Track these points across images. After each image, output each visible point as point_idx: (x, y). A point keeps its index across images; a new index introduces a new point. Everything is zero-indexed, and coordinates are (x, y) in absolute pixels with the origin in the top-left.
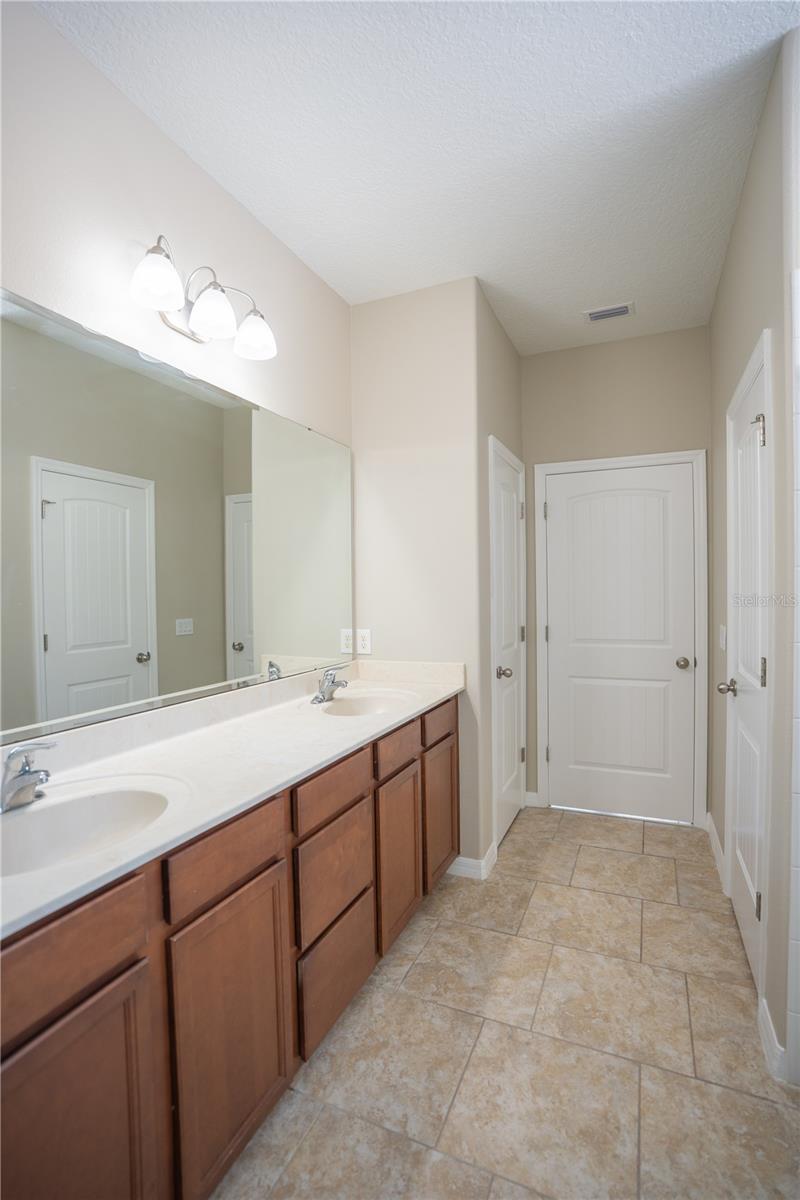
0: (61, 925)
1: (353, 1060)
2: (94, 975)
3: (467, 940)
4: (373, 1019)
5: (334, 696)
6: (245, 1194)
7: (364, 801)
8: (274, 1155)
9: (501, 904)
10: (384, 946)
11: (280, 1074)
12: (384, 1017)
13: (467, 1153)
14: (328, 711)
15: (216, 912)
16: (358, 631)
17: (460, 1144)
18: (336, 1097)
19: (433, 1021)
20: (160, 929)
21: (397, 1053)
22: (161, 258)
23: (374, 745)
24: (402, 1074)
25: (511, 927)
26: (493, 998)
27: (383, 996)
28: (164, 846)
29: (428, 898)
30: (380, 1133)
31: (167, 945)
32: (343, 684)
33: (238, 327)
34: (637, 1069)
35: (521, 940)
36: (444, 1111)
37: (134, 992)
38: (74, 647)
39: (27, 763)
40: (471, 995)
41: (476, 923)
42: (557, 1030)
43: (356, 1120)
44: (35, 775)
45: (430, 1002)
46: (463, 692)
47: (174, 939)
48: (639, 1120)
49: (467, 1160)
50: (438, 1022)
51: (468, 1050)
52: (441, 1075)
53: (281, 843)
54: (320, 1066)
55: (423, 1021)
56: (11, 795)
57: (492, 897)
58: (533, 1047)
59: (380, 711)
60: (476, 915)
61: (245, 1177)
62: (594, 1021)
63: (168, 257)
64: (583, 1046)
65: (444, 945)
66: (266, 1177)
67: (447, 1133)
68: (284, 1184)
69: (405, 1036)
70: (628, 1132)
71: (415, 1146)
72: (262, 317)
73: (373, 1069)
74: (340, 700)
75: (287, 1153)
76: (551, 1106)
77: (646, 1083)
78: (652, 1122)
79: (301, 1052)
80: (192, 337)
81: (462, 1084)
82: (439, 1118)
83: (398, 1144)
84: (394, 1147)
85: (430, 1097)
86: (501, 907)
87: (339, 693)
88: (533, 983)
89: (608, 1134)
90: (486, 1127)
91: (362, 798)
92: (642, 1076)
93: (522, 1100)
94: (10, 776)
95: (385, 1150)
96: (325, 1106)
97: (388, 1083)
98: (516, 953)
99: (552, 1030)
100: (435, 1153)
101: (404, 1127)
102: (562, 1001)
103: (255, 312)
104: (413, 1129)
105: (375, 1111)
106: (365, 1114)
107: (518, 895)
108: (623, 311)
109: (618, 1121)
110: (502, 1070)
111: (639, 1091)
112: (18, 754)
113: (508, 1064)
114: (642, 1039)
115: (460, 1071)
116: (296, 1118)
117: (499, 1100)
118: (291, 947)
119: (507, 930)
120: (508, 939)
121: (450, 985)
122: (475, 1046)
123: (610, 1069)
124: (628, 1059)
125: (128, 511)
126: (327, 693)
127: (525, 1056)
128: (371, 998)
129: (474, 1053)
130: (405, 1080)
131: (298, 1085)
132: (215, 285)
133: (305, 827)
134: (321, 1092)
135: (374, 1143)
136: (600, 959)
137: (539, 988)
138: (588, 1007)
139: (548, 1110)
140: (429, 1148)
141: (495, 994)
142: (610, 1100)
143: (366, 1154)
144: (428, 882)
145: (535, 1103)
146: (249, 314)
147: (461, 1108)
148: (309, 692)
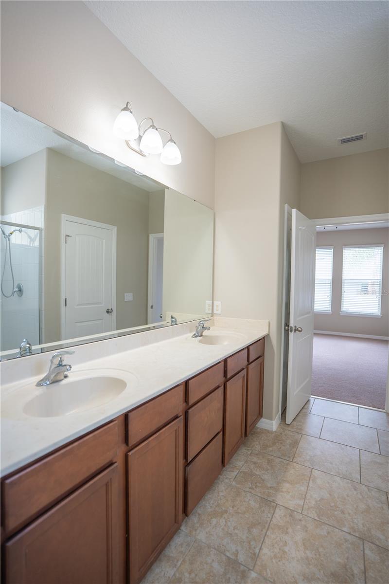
0: (79, 444)
1: (210, 517)
2: (93, 469)
3: (266, 462)
4: (219, 498)
5: (203, 334)
6: (158, 579)
7: (219, 389)
8: (171, 562)
9: (283, 444)
10: (226, 461)
11: (175, 522)
12: (225, 497)
13: (269, 575)
14: (200, 341)
15: (150, 441)
16: (215, 302)
17: (266, 571)
18: (202, 536)
19: (250, 502)
20: (123, 448)
21: (232, 517)
22: (128, 113)
23: (225, 361)
24: (235, 528)
25: (289, 457)
26: (281, 493)
27: (224, 487)
28: (127, 408)
29: (246, 438)
30: (224, 558)
31: (126, 457)
32: (209, 329)
33: (163, 147)
34: (362, 543)
35: (295, 464)
36: (257, 551)
37: (111, 479)
38: (79, 305)
39: (61, 361)
40: (270, 491)
41: (270, 454)
42: (316, 515)
43: (212, 549)
44: (65, 367)
45: (248, 492)
46: (268, 335)
47: (130, 454)
48: (365, 572)
49: (270, 579)
50: (252, 503)
51: (269, 520)
52: (255, 531)
53: (180, 408)
54: (193, 519)
55: (245, 501)
56: (54, 375)
57: (279, 440)
58: (303, 523)
59: (226, 343)
60: (271, 449)
61: (157, 570)
62: (336, 513)
63: (131, 112)
64: (330, 525)
65: (255, 463)
66: (168, 572)
67: (258, 563)
68: (177, 577)
69: (236, 508)
70: (359, 579)
71: (242, 567)
72: (175, 143)
73: (219, 524)
74: (206, 336)
75: (178, 561)
76: (314, 556)
77: (367, 552)
78: (373, 575)
79: (186, 512)
80: (141, 153)
81: (266, 538)
82: (254, 554)
83: (232, 564)
84: (231, 566)
85: (249, 543)
86: (284, 446)
87: (205, 333)
88: (302, 488)
89: (347, 578)
90: (279, 563)
91: (218, 387)
92: (365, 548)
93: (298, 551)
94: (53, 366)
95: (227, 567)
96: (196, 540)
97: (227, 532)
98: (292, 471)
99: (313, 514)
100: (252, 572)
101: (237, 556)
102: (318, 499)
103: (171, 140)
104: (241, 558)
105: (221, 546)
106: (216, 547)
107: (292, 440)
108: (360, 138)
109: (353, 571)
110: (287, 533)
111: (364, 556)
112: (57, 356)
113: (290, 530)
114: (364, 527)
115: (264, 531)
116: (182, 544)
117: (286, 549)
118: (183, 460)
119: (287, 458)
120: (288, 463)
121: (258, 484)
122: (272, 518)
123: (346, 541)
124: (357, 537)
125: (104, 241)
126: (200, 332)
127: (299, 527)
128: (218, 487)
129: (272, 522)
130: (236, 531)
131: (183, 528)
132: (153, 126)
133: (192, 401)
134: (194, 532)
135: (221, 562)
136: (338, 479)
137: (306, 491)
138: (333, 504)
139: (313, 558)
140: (249, 569)
141: (282, 492)
142: (348, 558)
143: (218, 568)
144: (247, 430)
145: (305, 553)
146: (168, 142)
147: (265, 550)
148: (191, 332)
